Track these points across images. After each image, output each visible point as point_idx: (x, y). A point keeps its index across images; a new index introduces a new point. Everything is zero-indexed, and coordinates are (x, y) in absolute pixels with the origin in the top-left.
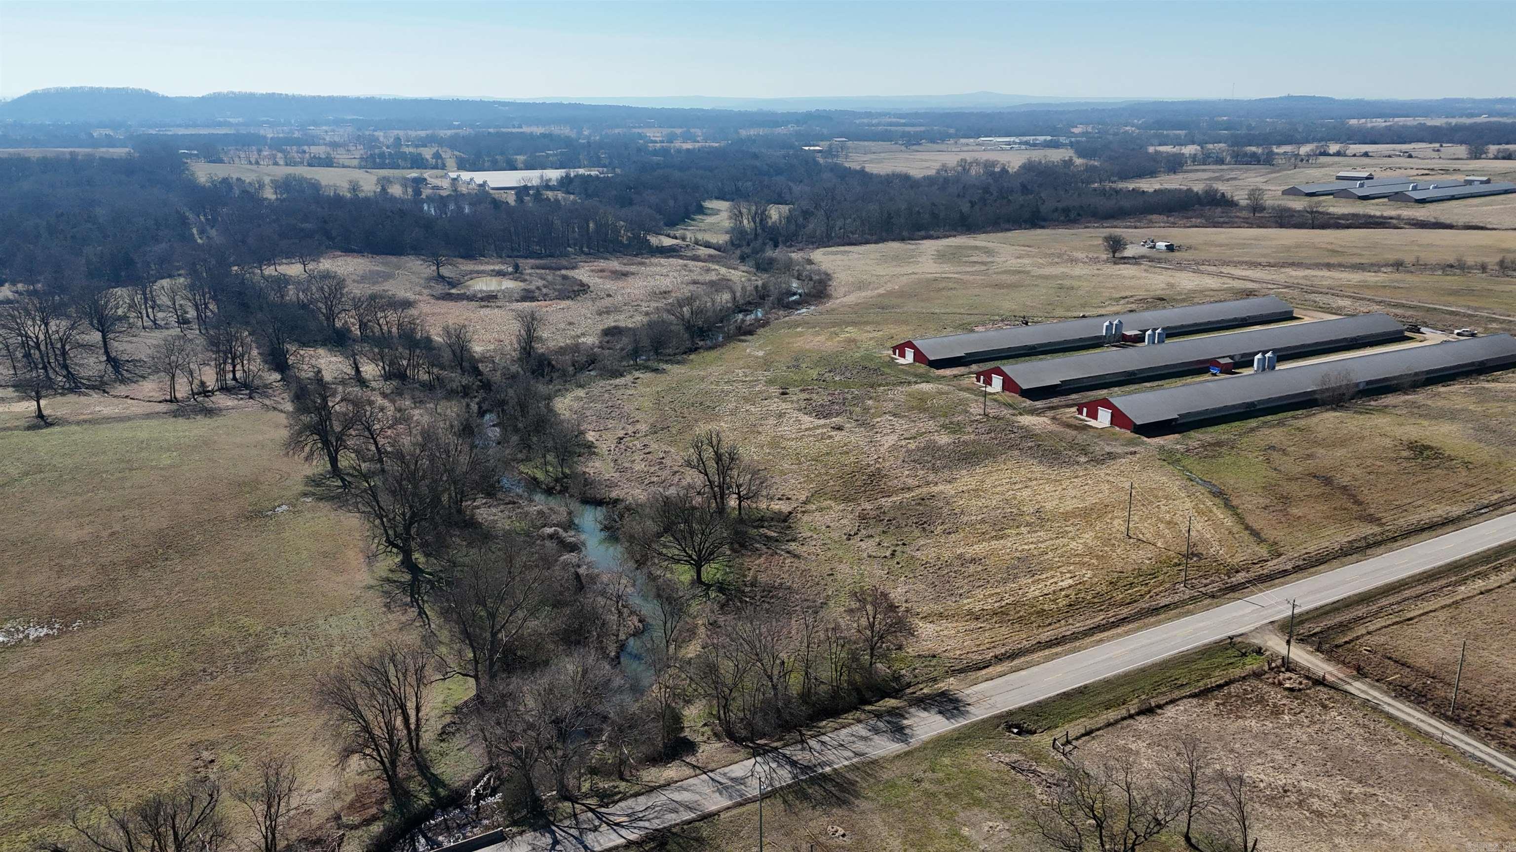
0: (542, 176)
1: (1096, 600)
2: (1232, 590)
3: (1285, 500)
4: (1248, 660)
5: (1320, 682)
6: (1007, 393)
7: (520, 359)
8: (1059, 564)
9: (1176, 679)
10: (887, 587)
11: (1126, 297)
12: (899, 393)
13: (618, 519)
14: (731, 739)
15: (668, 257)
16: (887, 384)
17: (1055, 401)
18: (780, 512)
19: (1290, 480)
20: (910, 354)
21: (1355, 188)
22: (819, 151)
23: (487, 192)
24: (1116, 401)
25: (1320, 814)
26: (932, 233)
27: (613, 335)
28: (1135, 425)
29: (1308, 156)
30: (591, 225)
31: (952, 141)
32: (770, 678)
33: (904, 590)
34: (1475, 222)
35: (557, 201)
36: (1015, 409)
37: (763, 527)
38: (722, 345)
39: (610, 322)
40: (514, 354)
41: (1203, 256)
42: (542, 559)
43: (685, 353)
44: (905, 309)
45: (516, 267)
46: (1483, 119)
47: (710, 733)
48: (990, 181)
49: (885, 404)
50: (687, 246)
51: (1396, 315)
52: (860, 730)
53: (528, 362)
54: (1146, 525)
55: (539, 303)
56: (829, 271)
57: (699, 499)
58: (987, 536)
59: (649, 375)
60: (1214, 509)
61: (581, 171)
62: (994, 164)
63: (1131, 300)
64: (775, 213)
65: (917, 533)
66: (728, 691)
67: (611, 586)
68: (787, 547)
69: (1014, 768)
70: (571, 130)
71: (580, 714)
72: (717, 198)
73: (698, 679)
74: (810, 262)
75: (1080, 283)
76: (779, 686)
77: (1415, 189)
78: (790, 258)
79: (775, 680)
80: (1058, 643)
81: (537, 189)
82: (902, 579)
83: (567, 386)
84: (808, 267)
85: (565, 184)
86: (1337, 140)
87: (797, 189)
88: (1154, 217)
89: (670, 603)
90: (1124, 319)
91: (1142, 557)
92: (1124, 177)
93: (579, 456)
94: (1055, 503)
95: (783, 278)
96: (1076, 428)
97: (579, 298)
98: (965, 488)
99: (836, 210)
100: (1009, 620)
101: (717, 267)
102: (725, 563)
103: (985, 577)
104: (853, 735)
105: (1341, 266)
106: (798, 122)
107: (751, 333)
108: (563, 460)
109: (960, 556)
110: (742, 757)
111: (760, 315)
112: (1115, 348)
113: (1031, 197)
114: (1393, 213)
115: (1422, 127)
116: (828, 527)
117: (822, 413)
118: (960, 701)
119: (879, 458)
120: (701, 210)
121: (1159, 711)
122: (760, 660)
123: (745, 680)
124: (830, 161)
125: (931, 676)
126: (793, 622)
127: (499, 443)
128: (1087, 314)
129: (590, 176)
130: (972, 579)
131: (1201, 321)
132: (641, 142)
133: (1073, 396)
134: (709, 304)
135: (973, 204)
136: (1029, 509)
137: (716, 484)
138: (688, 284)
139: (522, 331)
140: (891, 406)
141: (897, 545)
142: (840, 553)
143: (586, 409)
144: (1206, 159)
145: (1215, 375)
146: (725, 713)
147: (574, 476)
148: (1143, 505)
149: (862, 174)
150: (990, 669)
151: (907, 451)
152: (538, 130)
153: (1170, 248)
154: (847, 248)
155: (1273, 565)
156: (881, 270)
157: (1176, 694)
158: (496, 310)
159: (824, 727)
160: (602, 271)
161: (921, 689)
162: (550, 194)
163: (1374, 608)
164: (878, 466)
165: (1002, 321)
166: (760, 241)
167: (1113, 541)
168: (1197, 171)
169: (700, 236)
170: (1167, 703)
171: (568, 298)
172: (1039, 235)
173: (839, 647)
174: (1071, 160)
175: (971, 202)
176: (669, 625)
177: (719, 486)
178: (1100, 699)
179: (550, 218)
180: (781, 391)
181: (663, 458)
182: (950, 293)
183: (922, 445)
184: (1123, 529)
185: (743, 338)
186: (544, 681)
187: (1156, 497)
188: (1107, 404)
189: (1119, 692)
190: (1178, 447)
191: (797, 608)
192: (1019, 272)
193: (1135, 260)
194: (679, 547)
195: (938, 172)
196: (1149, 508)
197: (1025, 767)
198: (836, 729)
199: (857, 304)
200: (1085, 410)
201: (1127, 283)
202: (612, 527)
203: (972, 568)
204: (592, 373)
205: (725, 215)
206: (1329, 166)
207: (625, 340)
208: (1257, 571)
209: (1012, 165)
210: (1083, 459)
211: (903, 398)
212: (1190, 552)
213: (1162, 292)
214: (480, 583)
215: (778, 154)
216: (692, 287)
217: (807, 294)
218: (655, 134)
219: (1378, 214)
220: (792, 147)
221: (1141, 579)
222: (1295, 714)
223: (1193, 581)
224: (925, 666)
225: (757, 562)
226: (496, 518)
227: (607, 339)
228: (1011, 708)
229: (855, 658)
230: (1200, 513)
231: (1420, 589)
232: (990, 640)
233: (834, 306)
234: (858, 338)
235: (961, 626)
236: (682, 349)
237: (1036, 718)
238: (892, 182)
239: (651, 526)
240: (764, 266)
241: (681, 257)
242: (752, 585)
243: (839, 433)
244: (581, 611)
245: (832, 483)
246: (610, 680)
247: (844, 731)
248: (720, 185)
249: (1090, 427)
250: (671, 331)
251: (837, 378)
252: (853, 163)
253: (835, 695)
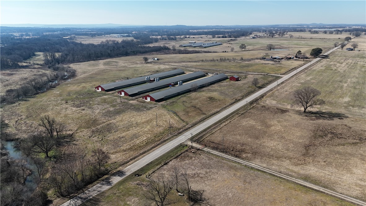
1: (152, 141)
2: (180, 133)
3: (188, 112)
4: (185, 148)
5: (199, 150)
6: (126, 96)
8: (143, 134)
9: (171, 155)
10: (102, 148)
12: (99, 99)
13: (19, 144)
14: (63, 197)
15: (25, 69)
16: (95, 97)
17: (137, 97)
18: (70, 134)
19: (188, 108)
20: (100, 90)
21: (193, 45)
22: (68, 38)
24: (151, 95)
25: (202, 177)
26: (101, 58)
27: (10, 92)
28: (156, 100)
29: (183, 38)
31: (103, 35)
32: (72, 178)
33: (106, 148)
34: (215, 51)
36: (128, 99)
37: (65, 139)
38: (46, 91)
39: (9, 88)
41: (165, 61)
43: (35, 95)
44: (97, 78)
46: (214, 30)
47: (56, 196)
48: (114, 45)
49: (95, 102)
50: (31, 65)
51: (203, 71)
52: (99, 185)
54: (161, 122)
56: (75, 69)
57: (45, 134)
58: (125, 131)
59: (24, 102)
60: (174, 117)
62: (115, 41)
63: (151, 72)
64: (57, 55)
65: (108, 133)
66: (60, 184)
67: (19, 163)
68: (73, 143)
69: (138, 185)
71: (14, 201)
72: (39, 51)
73: (50, 183)
74: (69, 67)
75: (139, 69)
77: (203, 45)
78: (64, 67)
79: (74, 178)
80: (145, 153)
82: (105, 145)
84: (69, 69)
86: (188, 35)
87: (63, 48)
88: (154, 53)
89: (39, 164)
90: (150, 76)
91: (161, 129)
92: (146, 43)
93: (3, 128)
94: (140, 120)
95: (62, 72)
96: (143, 102)
98: (118, 120)
99: (75, 54)
100: (133, 150)
101: (41, 70)
102: (55, 150)
103: (126, 141)
104: (97, 187)
105: (192, 62)
106: (61, 31)
107: (54, 87)
109: (119, 137)
110: (67, 200)
111: (56, 82)
112: (149, 83)
113: (125, 49)
114: (200, 50)
115: (203, 32)
116: (84, 136)
117: (78, 106)
118: (123, 172)
119: (95, 116)
120: (34, 55)
121: (168, 163)
122: (69, 174)
123: (65, 180)
124: (71, 41)
125: (115, 167)
126: (77, 162)
128: (141, 76)
130: (123, 142)
131: (166, 75)
132: (12, 36)
133: (141, 95)
134: (40, 81)
135: (111, 51)
136: (134, 123)
140: (97, 102)
141: (103, 137)
142: (88, 142)
143: (4, 114)
144: (163, 39)
145: (171, 87)
146: (60, 190)
148: (159, 118)
149: (81, 44)
150: (130, 162)
151: (102, 113)
153: (158, 59)
154: (79, 63)
155: (187, 127)
156: (89, 68)
157: (171, 159)
159: (89, 187)
160: (4, 74)
161: (113, 171)
163: (207, 132)
164: (95, 118)
165: (122, 79)
166: (54, 62)
167: (154, 127)
168: (161, 42)
169: (35, 62)
170: (170, 161)
172: (128, 58)
173: (91, 166)
174: (133, 40)
176: (39, 170)
177: (50, 130)
178: (155, 163)
180: (66, 102)
181: (31, 125)
182: (108, 73)
183: (106, 111)
184: (156, 124)
185: (52, 89)
187: (162, 116)
188: (149, 96)
189: (160, 160)
190: (165, 104)
191: (78, 158)
192: (125, 67)
193: (151, 63)
194: (40, 148)
195: (101, 43)
196: (161, 118)
197: (140, 183)
198: (92, 186)
199: (84, 77)
200: (144, 98)
201: (150, 68)
202: (17, 147)
203: (122, 139)
204: (4, 103)
205: (42, 56)
206: (187, 40)
207: (14, 93)
208: (184, 128)
209: (119, 41)
210: (145, 109)
211: (100, 100)
212: (170, 126)
213: (158, 70)
215: (56, 39)
216: (34, 76)
217: (70, 76)
218: (17, 34)
219: (198, 50)
220: (60, 37)
221: (161, 135)
222: (195, 158)
223: (172, 133)
224: (114, 165)
225: (64, 148)
227: (8, 93)
228: (135, 170)
229: (95, 167)
230: (172, 118)
231: (214, 127)
232: (129, 156)
233: (78, 78)
234: (85, 86)
235: (121, 154)
236: (34, 93)
237: (142, 171)
238: (89, 46)
239: (30, 144)
240: (56, 69)
241: (30, 68)
242: (64, 155)
243: (83, 111)
244: (10, 172)
245: (83, 124)
246: (22, 190)
247: (94, 187)
248: (39, 48)
249: (146, 102)
250: (29, 89)
251: (81, 97)
252: (78, 41)
253: (91, 178)
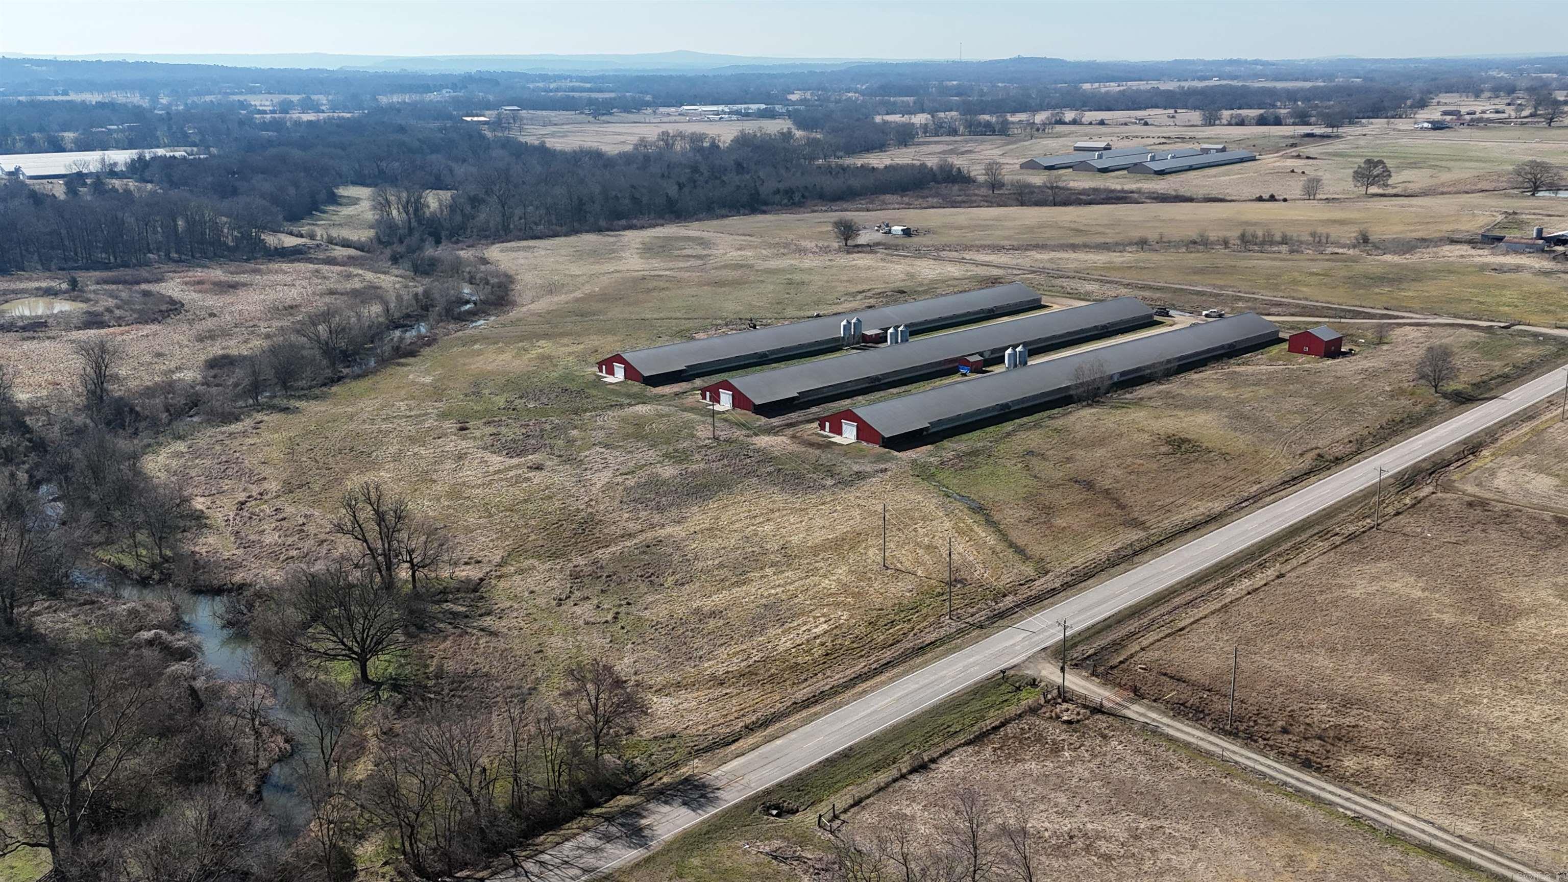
0: (103, 160)
1: (855, 645)
2: (1000, 617)
3: (1048, 510)
4: (1023, 694)
5: (1098, 710)
6: (739, 410)
7: (87, 407)
8: (812, 607)
9: (949, 726)
10: (611, 659)
11: (863, 291)
12: (611, 419)
13: (245, 611)
14: (421, 876)
15: (292, 261)
16: (595, 409)
17: (794, 416)
18: (468, 580)
19: (1051, 487)
20: (620, 373)
21: (1094, 160)
22: (485, 123)
23: (23, 183)
24: (860, 412)
25: (1108, 858)
26: (635, 221)
27: (221, 367)
28: (883, 438)
29: (1044, 124)
30: (180, 223)
31: (649, 110)
32: (469, 791)
33: (632, 660)
34: (1214, 193)
35: (127, 192)
36: (748, 429)
37: (447, 601)
38: (375, 372)
39: (216, 349)
40: (77, 400)
41: (944, 240)
42: (138, 674)
43: (325, 385)
44: (610, 315)
45: (74, 283)
46: (1214, 82)
47: (393, 873)
48: (699, 157)
49: (594, 434)
50: (318, 246)
51: (1144, 298)
52: (588, 839)
53: (99, 411)
54: (903, 552)
55: (111, 330)
56: (511, 273)
57: (358, 573)
58: (727, 583)
59: (276, 417)
60: (975, 527)
61: (160, 152)
62: (700, 138)
63: (868, 294)
64: (434, 201)
65: (643, 588)
66: (413, 816)
67: (243, 699)
68: (480, 623)
69: (775, 858)
70: (142, 97)
72: (355, 183)
73: (369, 805)
74: (485, 261)
75: (812, 277)
76: (482, 800)
77: (1153, 159)
78: (458, 257)
79: (475, 794)
80: (817, 701)
81: (97, 176)
82: (630, 646)
83: (161, 439)
84: (483, 268)
85: (138, 168)
86: (1073, 107)
87: (460, 170)
88: (888, 197)
89: (327, 713)
90: (863, 316)
91: (902, 589)
92: (851, 151)
93: (184, 531)
94: (801, 536)
95: (451, 283)
96: (819, 446)
97: (169, 320)
98: (698, 528)
99: (514, 196)
100: (759, 681)
101: (360, 272)
102: (398, 653)
103: (728, 632)
104: (579, 848)
105: (1086, 247)
106: (454, 87)
107: (412, 354)
108: (160, 538)
109: (697, 611)
111: (423, 330)
112: (855, 351)
113: (748, 177)
114: (1134, 187)
115: (1156, 92)
116: (532, 592)
117: (514, 450)
118: (708, 786)
119: (591, 500)
120: (334, 199)
121: (933, 766)
122: (454, 771)
123: (436, 798)
124: (500, 134)
125: (671, 760)
126: (494, 717)
127: (64, 523)
128: (821, 313)
129: (174, 157)
130: (713, 637)
131: (945, 315)
132: (243, 112)
133: (814, 409)
134: (353, 320)
135: (681, 186)
136: (773, 545)
137: (380, 552)
138: (322, 295)
139: (88, 369)
140: (601, 435)
141: (621, 605)
142: (550, 623)
143: (190, 467)
144: (939, 129)
145: (964, 375)
146: (411, 845)
147: (178, 558)
148: (899, 529)
149: (543, 151)
150: (741, 743)
151: (625, 489)
152: (93, 98)
153: (907, 233)
154: (531, 243)
155: (1040, 585)
156: (575, 270)
157: (950, 744)
158: (47, 343)
159: (542, 843)
160: (199, 283)
161: (661, 779)
162: (117, 183)
163: (1146, 621)
164: (590, 510)
165: (727, 325)
166: (417, 235)
167: (869, 575)
168: (929, 143)
169: (334, 233)
170: (941, 756)
171: (153, 321)
172: (760, 222)
173: (556, 741)
174: (789, 132)
175: (679, 184)
176: (327, 741)
177: (384, 554)
178: (868, 760)
179: (120, 215)
180: (459, 425)
181: (304, 524)
182: (663, 294)
183: (643, 480)
184: (879, 559)
185: (402, 360)
186: (153, 837)
187: (912, 519)
188: (851, 416)
189: (890, 748)
190: (932, 459)
191: (498, 699)
192: (742, 266)
193: (870, 248)
194: (334, 639)
195: (636, 147)
196: (906, 531)
197: (789, 854)
198: (558, 844)
199: (549, 312)
200: (827, 424)
201: (863, 275)
202: (238, 622)
203: (712, 623)
204: (195, 419)
205: (365, 205)
206: (1065, 136)
207: (239, 373)
208: (1025, 593)
209: (722, 138)
210: (829, 482)
211: (614, 424)
212: (953, 578)
213: (902, 284)
214: (47, 717)
215: (431, 125)
216: (327, 299)
217: (483, 302)
218: (263, 102)
219: (1119, 187)
220: (450, 117)
221: (903, 616)
222: (1075, 749)
223: (959, 611)
224: (664, 750)
225: (441, 647)
226: (67, 625)
227: (213, 372)
228: (767, 786)
229: (576, 750)
230: (961, 533)
231: (1189, 596)
232: (738, 708)
233: (520, 315)
234: (553, 354)
235: (703, 694)
236: (320, 380)
237: (798, 793)
238: (580, 159)
239: (294, 615)
240: (424, 269)
241: (310, 261)
242: (437, 677)
243: (538, 473)
244: (202, 736)
245: (533, 537)
246: (249, 823)
247: (568, 845)
248: (357, 166)
249: (835, 443)
250: (303, 357)
251: (531, 406)
252: (531, 136)
253: (554, 801)
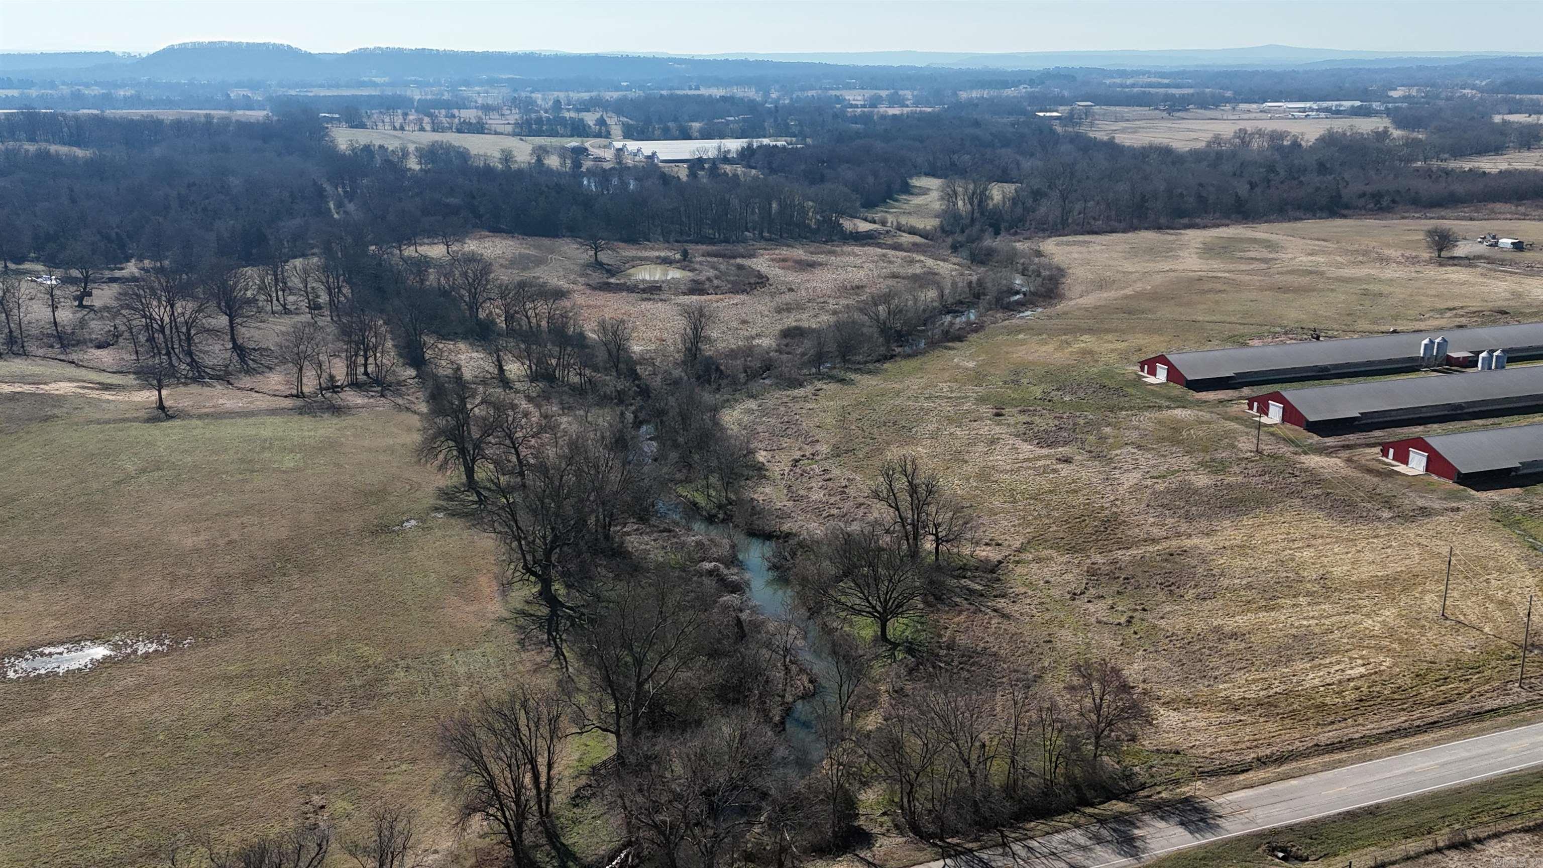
0: (720, 147)
1: (1396, 696)
6: (1288, 425)
7: (684, 363)
8: (1349, 647)
9: (1503, 807)
10: (1121, 662)
11: (1454, 309)
12: (1147, 420)
14: (915, 834)
15: (863, 245)
16: (1131, 408)
17: (1352, 438)
18: (987, 560)
20: (1162, 375)
22: (1057, 118)
23: (656, 165)
24: (1435, 442)
26: (1198, 220)
27: (793, 337)
28: (1459, 473)
30: (774, 206)
31: (1228, 107)
32: (967, 763)
33: (1142, 667)
35: (736, 176)
36: (1297, 446)
37: (965, 577)
38: (923, 353)
39: (790, 321)
40: (677, 356)
42: (697, 598)
43: (878, 361)
44: (1159, 314)
45: (685, 254)
47: (890, 824)
48: (1277, 156)
49: (1128, 433)
50: (887, 232)
52: (1078, 836)
53: (692, 366)
54: (1469, 604)
55: (709, 297)
56: (1063, 266)
57: (888, 539)
58: (1254, 606)
59: (833, 386)
61: (766, 141)
62: (1282, 135)
63: (1461, 312)
64: (998, 193)
65: (1161, 596)
66: (914, 775)
67: (778, 637)
68: (994, 604)
70: (757, 92)
71: (736, 787)
72: (927, 174)
73: (876, 757)
74: (1039, 254)
75: (1391, 289)
76: (978, 775)
78: (1014, 249)
79: (973, 766)
80: (1343, 748)
81: (714, 162)
82: (1140, 653)
83: (737, 396)
84: (1036, 260)
85: (746, 155)
87: (1027, 164)
88: (1498, 206)
89: (848, 662)
90: (1448, 336)
91: (1463, 645)
92: (1458, 153)
93: (747, 479)
94: (1345, 568)
95: (1005, 272)
96: (1379, 474)
97: (755, 292)
98: (1227, 544)
99: (1076, 191)
100: (1278, 714)
101: (922, 258)
102: (916, 619)
103: (1249, 657)
104: (1068, 842)
106: (1032, 83)
107: (960, 339)
108: (728, 483)
109: (1217, 629)
110: (928, 857)
111: (972, 317)
112: (1436, 374)
113: (1330, 178)
116: (1047, 582)
117: (1044, 440)
118: (1209, 811)
119: (1117, 499)
120: (907, 189)
121: (1478, 847)
122: (955, 741)
123: (936, 762)
124: (1070, 129)
125: (1172, 777)
126: (998, 696)
127: (655, 460)
128: (1399, 329)
129: (776, 146)
130: (1232, 659)
132: (839, 106)
133: (1376, 433)
134: (910, 303)
135: (1253, 186)
136: (1311, 573)
137: (909, 521)
138: (885, 278)
139: (688, 329)
140: (1134, 435)
141: (1136, 610)
142: (1062, 616)
143: (758, 423)
146: (909, 801)
147: (740, 502)
148: (1466, 577)
149: (1112, 148)
150: (1251, 774)
151: (1153, 494)
152: (718, 92)
153: (1518, 246)
154: (1087, 238)
156: (1128, 266)
157: (1502, 826)
158: (660, 304)
159: (1032, 829)
160: (784, 260)
161: (1159, 793)
162: (728, 168)
164: (1114, 509)
165: (1286, 333)
167: (1423, 622)
169: (903, 220)
170: (1489, 837)
171: (743, 291)
172: (1340, 226)
173: (1056, 732)
174: (1386, 131)
175: (1251, 183)
176: (845, 688)
177: (913, 524)
178: (1397, 823)
179: (727, 196)
180: (995, 411)
181: (846, 486)
182: (1218, 297)
183: (1174, 486)
184: (1438, 606)
185: (950, 344)
186: (696, 744)
187: (1485, 568)
188: (1421, 444)
189: (1427, 816)
190: (1519, 504)
191: (1004, 680)
192: (1311, 272)
193: (1469, 261)
194: (861, 595)
195: (1209, 144)
196: (1475, 581)
198: (1048, 833)
199: (1096, 308)
200: (1391, 451)
201: (1456, 290)
202: (782, 566)
203: (1232, 645)
204: (767, 381)
205: (935, 195)
207: (807, 343)
209: (1306, 137)
210: (1386, 514)
211: (1151, 426)
212: (1529, 641)
213: (1505, 304)
214: (626, 622)
215: (1005, 120)
216: (890, 282)
217: (1033, 294)
218: (855, 97)
220: (1024, 112)
221: (1459, 674)
223: (1533, 680)
224: (1166, 764)
225: (956, 620)
226: (648, 547)
227: (785, 341)
228: (1275, 825)
229: (1075, 747)
232: (1252, 738)
233: (1066, 309)
234: (1096, 349)
235: (1214, 716)
236: (875, 356)
237: (1309, 841)
238: (1148, 157)
239: (829, 569)
240: (980, 258)
241: (879, 245)
242: (948, 648)
243: (1065, 466)
244: (741, 663)
245: (1054, 528)
246: (772, 749)
247: (1058, 837)
248: (931, 159)
249: (1398, 473)
250: (862, 334)
251: (1067, 399)
252: (1100, 132)
253: (1048, 791)
